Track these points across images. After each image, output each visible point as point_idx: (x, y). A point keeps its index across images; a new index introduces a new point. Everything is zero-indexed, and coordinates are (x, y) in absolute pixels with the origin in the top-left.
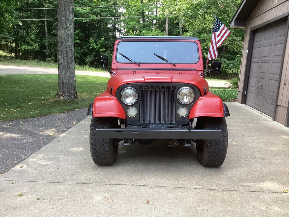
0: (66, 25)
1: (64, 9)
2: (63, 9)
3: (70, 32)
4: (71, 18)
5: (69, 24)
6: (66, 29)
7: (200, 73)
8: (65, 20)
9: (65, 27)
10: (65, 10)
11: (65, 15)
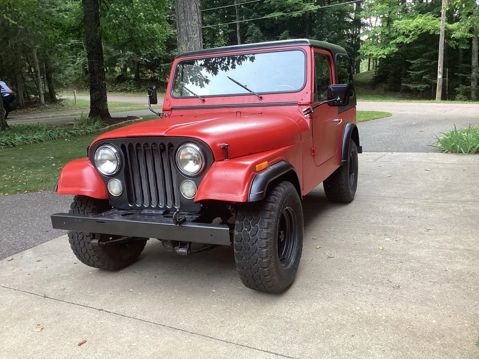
0: (187, 35)
1: (184, 9)
2: (181, 9)
3: (195, 46)
4: (194, 23)
5: (191, 33)
6: (188, 41)
7: (304, 110)
8: (185, 28)
9: (186, 38)
10: (184, 12)
11: (185, 19)
